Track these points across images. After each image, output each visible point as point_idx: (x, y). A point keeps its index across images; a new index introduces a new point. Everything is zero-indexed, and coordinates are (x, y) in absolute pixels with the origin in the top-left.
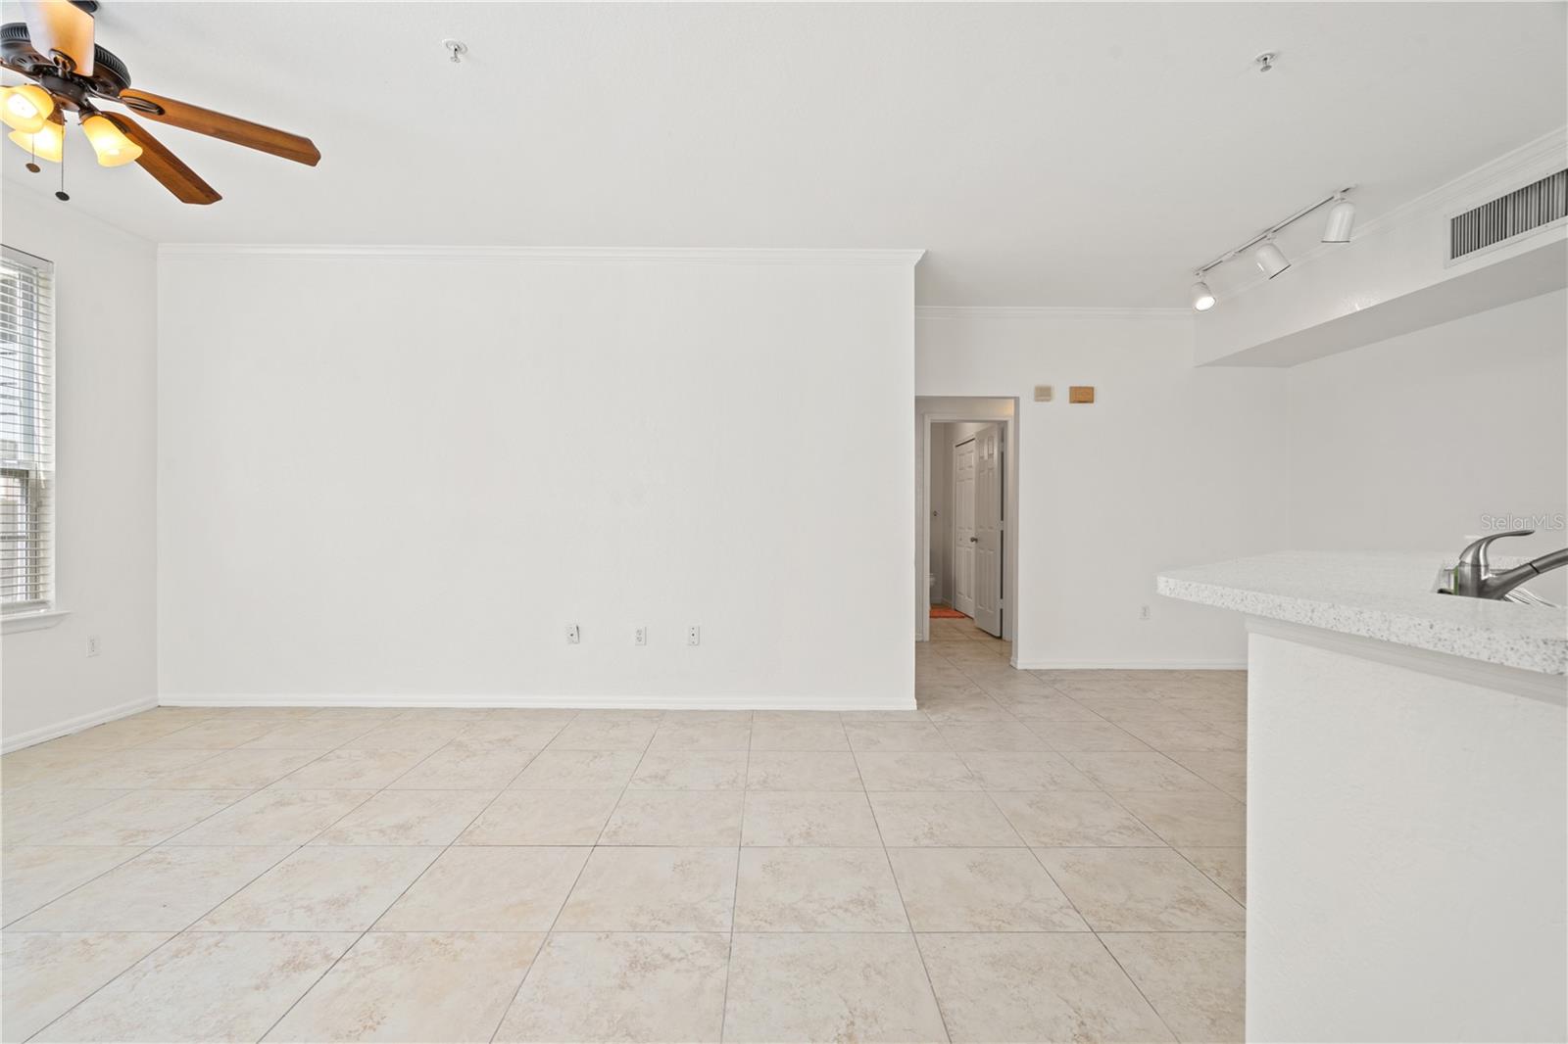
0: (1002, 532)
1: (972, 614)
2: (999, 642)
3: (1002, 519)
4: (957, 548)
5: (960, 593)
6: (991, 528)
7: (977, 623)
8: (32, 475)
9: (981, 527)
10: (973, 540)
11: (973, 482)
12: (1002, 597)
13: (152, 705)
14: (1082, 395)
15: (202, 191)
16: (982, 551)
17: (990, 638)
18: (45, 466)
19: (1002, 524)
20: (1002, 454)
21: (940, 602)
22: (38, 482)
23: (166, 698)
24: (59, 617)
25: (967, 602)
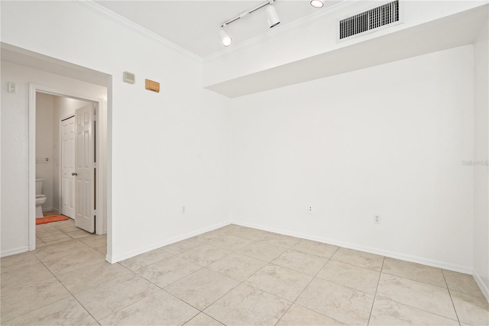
0: (95, 169)
1: (73, 217)
2: (94, 236)
3: (95, 161)
4: (63, 179)
5: (66, 205)
6: (87, 167)
7: (77, 224)
9: (80, 167)
10: (73, 174)
11: (74, 141)
12: (95, 208)
14: (153, 87)
16: (80, 181)
17: (88, 235)
19: (95, 165)
20: (95, 122)
21: (51, 210)
25: (69, 209)
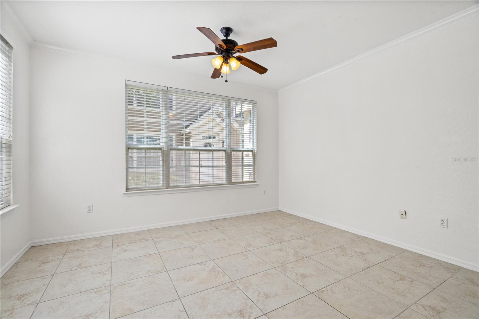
8: (254, 152)
13: (278, 210)
15: (263, 69)
18: (255, 150)
22: (255, 153)
23: (281, 208)
24: (258, 185)
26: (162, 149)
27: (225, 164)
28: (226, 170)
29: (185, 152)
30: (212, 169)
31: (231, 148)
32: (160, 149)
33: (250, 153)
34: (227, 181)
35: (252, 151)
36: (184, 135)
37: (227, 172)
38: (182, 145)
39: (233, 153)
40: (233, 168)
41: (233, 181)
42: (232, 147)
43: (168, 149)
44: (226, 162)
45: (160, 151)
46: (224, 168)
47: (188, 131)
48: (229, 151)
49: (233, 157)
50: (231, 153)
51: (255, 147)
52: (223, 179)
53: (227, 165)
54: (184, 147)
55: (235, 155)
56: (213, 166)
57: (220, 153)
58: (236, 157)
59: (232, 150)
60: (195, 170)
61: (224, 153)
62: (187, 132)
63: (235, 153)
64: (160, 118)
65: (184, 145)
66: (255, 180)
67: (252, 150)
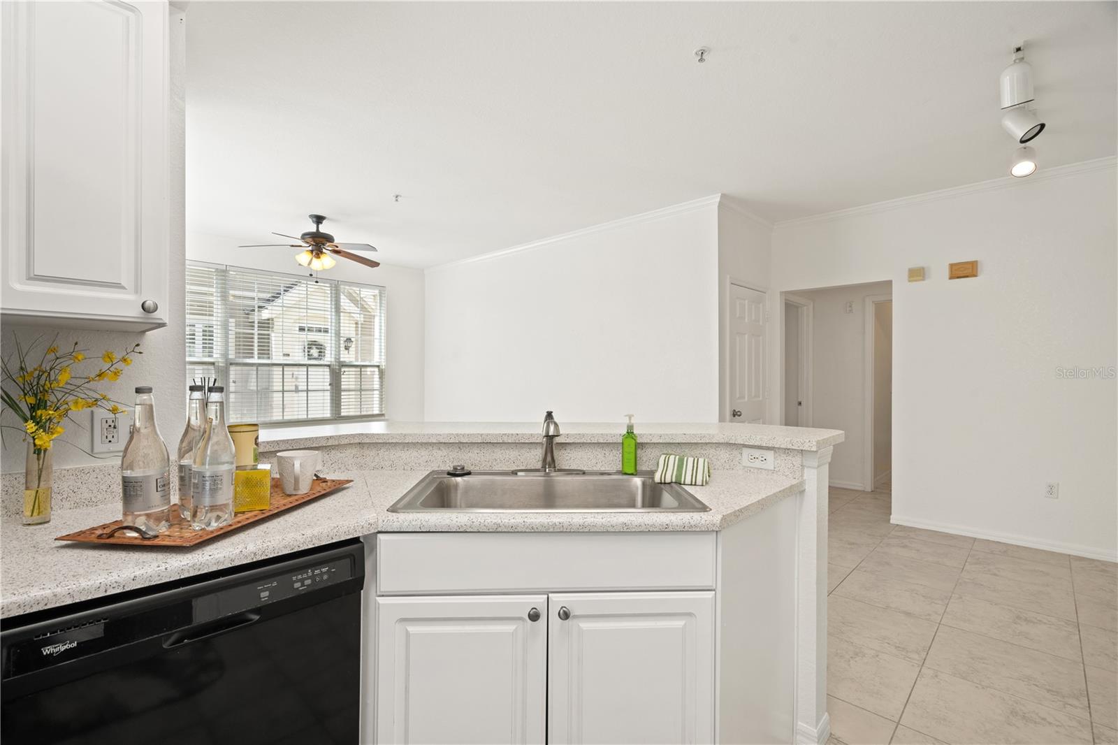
8: (381, 367)
14: (959, 273)
22: (383, 369)
26: (216, 364)
27: (329, 388)
28: (332, 396)
29: (257, 369)
30: (306, 395)
31: (340, 362)
32: (213, 364)
33: (376, 369)
34: (332, 414)
35: (378, 366)
36: (256, 322)
37: (332, 400)
38: (253, 357)
39: (343, 370)
40: (342, 393)
41: (343, 414)
42: (342, 360)
43: (226, 364)
44: (330, 385)
45: (211, 367)
46: (328, 394)
47: (265, 314)
48: (337, 367)
49: (342, 376)
50: (340, 370)
51: (383, 360)
52: (325, 412)
53: (332, 389)
54: (255, 360)
55: (346, 373)
56: (283, 391)
57: (321, 369)
58: (347, 376)
59: (343, 366)
60: (277, 397)
61: (328, 370)
62: (263, 318)
63: (346, 369)
64: (212, 315)
65: (256, 356)
66: (383, 413)
67: (378, 364)
